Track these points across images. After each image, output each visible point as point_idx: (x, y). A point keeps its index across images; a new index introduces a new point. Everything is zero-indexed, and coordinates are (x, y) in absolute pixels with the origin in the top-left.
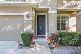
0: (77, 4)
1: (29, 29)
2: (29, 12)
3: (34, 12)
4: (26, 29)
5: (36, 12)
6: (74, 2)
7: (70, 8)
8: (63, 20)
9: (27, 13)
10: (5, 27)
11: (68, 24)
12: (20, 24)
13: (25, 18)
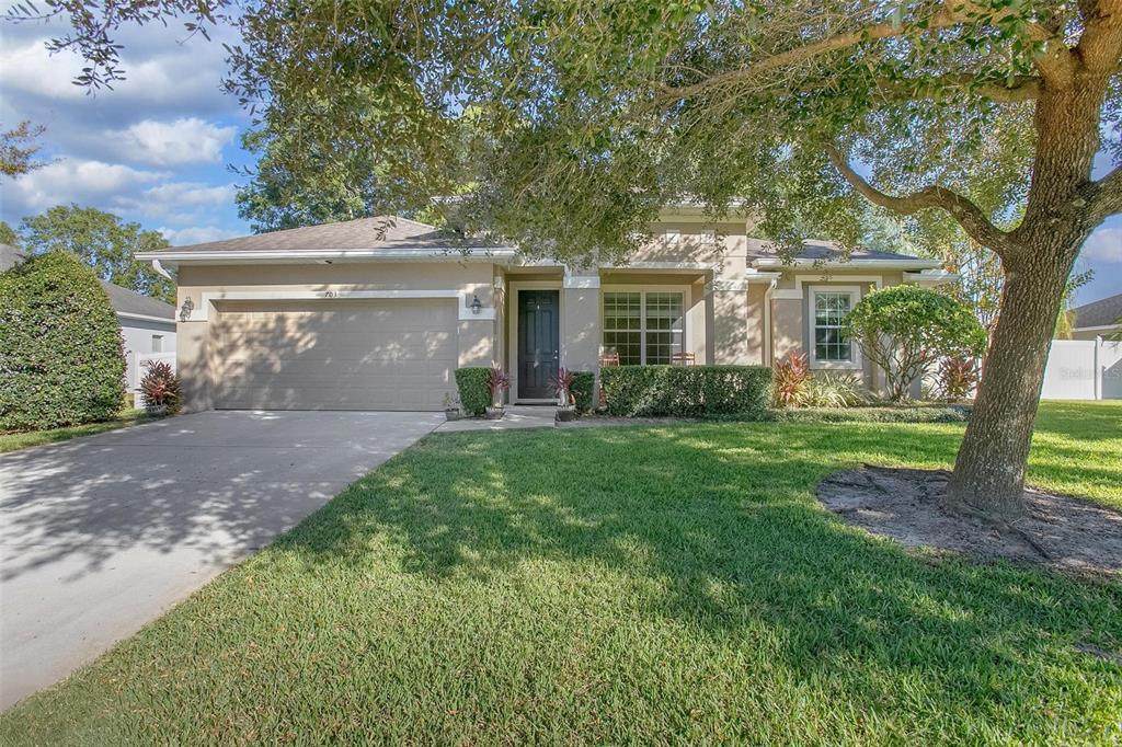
0: (689, 249)
1: (482, 354)
2: (479, 285)
3: (501, 284)
4: (470, 356)
5: (510, 278)
6: (677, 237)
7: (660, 266)
8: (658, 314)
9: (471, 288)
10: (378, 349)
11: (683, 335)
12: (443, 336)
13: (465, 313)
